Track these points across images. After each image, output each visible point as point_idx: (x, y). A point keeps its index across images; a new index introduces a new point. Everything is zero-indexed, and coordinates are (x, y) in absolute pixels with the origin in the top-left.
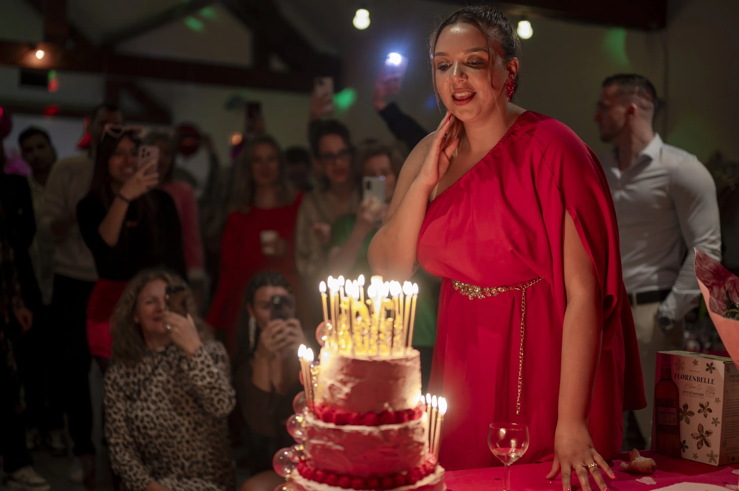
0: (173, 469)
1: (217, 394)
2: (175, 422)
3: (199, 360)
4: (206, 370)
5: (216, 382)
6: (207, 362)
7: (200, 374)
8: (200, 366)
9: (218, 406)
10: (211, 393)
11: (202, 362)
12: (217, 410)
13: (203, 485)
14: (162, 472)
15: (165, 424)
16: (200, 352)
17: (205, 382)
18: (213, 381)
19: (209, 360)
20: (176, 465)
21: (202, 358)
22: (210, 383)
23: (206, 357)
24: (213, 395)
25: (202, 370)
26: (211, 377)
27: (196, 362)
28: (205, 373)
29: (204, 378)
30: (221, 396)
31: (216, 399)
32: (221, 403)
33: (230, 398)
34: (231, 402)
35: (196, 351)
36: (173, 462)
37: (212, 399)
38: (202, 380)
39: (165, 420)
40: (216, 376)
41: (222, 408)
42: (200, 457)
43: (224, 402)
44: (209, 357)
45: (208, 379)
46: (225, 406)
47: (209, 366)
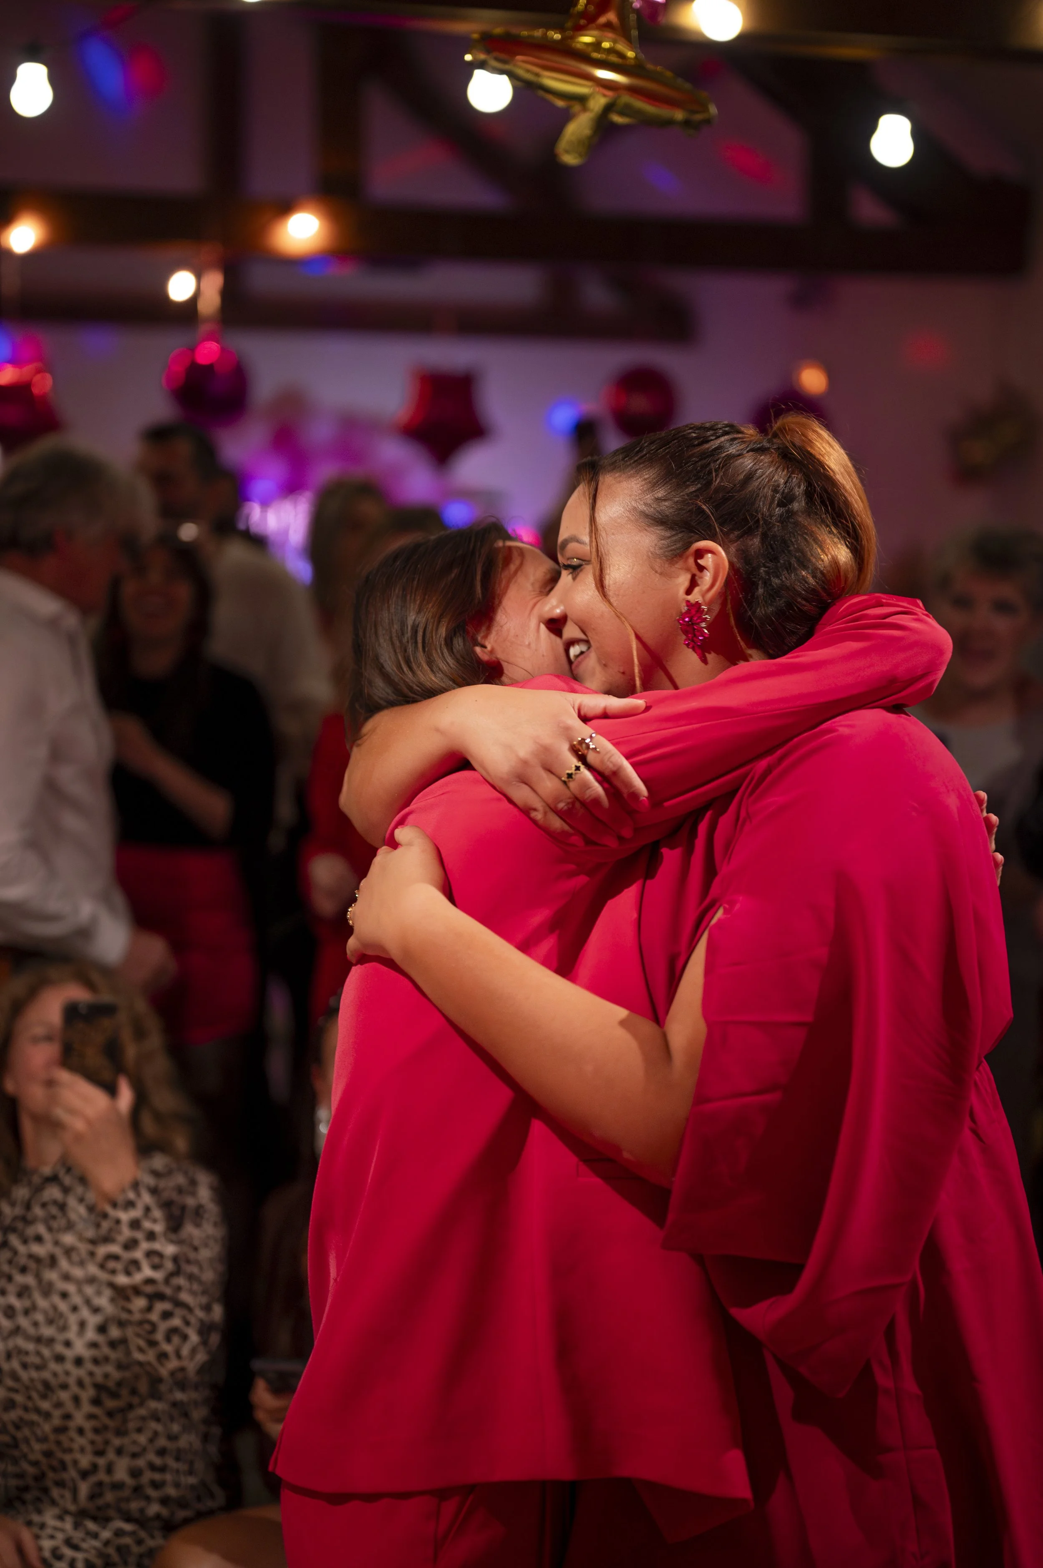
0: (55, 1492)
1: (166, 1315)
2: (46, 1375)
3: (125, 1217)
4: (145, 1246)
5: (167, 1281)
6: (147, 1225)
7: (127, 1255)
8: (126, 1233)
9: (168, 1348)
10: (149, 1309)
11: (135, 1224)
12: (163, 1356)
13: (140, 1542)
14: (28, 1497)
15: (24, 1375)
16: (131, 1195)
17: (138, 1278)
18: (158, 1275)
19: (155, 1221)
20: (61, 1484)
21: (136, 1213)
22: (150, 1281)
23: (147, 1209)
24: (154, 1317)
25: (130, 1245)
26: (155, 1267)
27: (118, 1222)
28: (138, 1254)
29: (135, 1264)
30: (176, 1322)
31: (163, 1327)
32: (176, 1340)
33: (205, 1330)
34: (205, 1342)
35: (123, 1191)
36: (51, 1475)
37: (154, 1327)
38: (128, 1273)
39: (25, 1366)
40: (169, 1266)
41: (179, 1356)
42: (121, 1474)
43: (185, 1337)
44: (157, 1213)
45: (147, 1272)
46: (185, 1351)
47: (151, 1236)
